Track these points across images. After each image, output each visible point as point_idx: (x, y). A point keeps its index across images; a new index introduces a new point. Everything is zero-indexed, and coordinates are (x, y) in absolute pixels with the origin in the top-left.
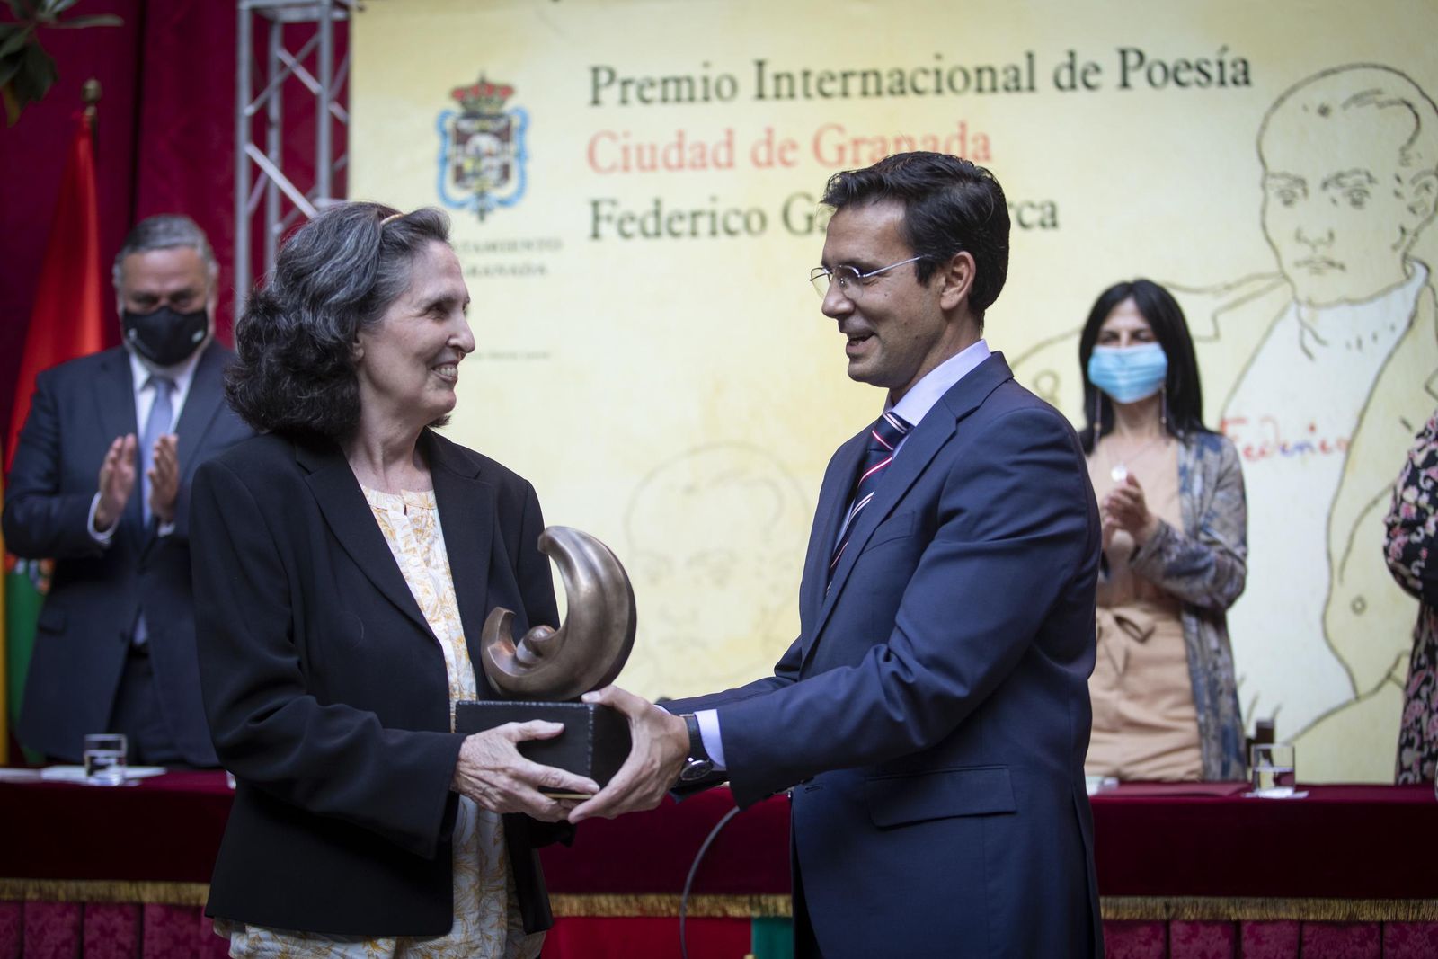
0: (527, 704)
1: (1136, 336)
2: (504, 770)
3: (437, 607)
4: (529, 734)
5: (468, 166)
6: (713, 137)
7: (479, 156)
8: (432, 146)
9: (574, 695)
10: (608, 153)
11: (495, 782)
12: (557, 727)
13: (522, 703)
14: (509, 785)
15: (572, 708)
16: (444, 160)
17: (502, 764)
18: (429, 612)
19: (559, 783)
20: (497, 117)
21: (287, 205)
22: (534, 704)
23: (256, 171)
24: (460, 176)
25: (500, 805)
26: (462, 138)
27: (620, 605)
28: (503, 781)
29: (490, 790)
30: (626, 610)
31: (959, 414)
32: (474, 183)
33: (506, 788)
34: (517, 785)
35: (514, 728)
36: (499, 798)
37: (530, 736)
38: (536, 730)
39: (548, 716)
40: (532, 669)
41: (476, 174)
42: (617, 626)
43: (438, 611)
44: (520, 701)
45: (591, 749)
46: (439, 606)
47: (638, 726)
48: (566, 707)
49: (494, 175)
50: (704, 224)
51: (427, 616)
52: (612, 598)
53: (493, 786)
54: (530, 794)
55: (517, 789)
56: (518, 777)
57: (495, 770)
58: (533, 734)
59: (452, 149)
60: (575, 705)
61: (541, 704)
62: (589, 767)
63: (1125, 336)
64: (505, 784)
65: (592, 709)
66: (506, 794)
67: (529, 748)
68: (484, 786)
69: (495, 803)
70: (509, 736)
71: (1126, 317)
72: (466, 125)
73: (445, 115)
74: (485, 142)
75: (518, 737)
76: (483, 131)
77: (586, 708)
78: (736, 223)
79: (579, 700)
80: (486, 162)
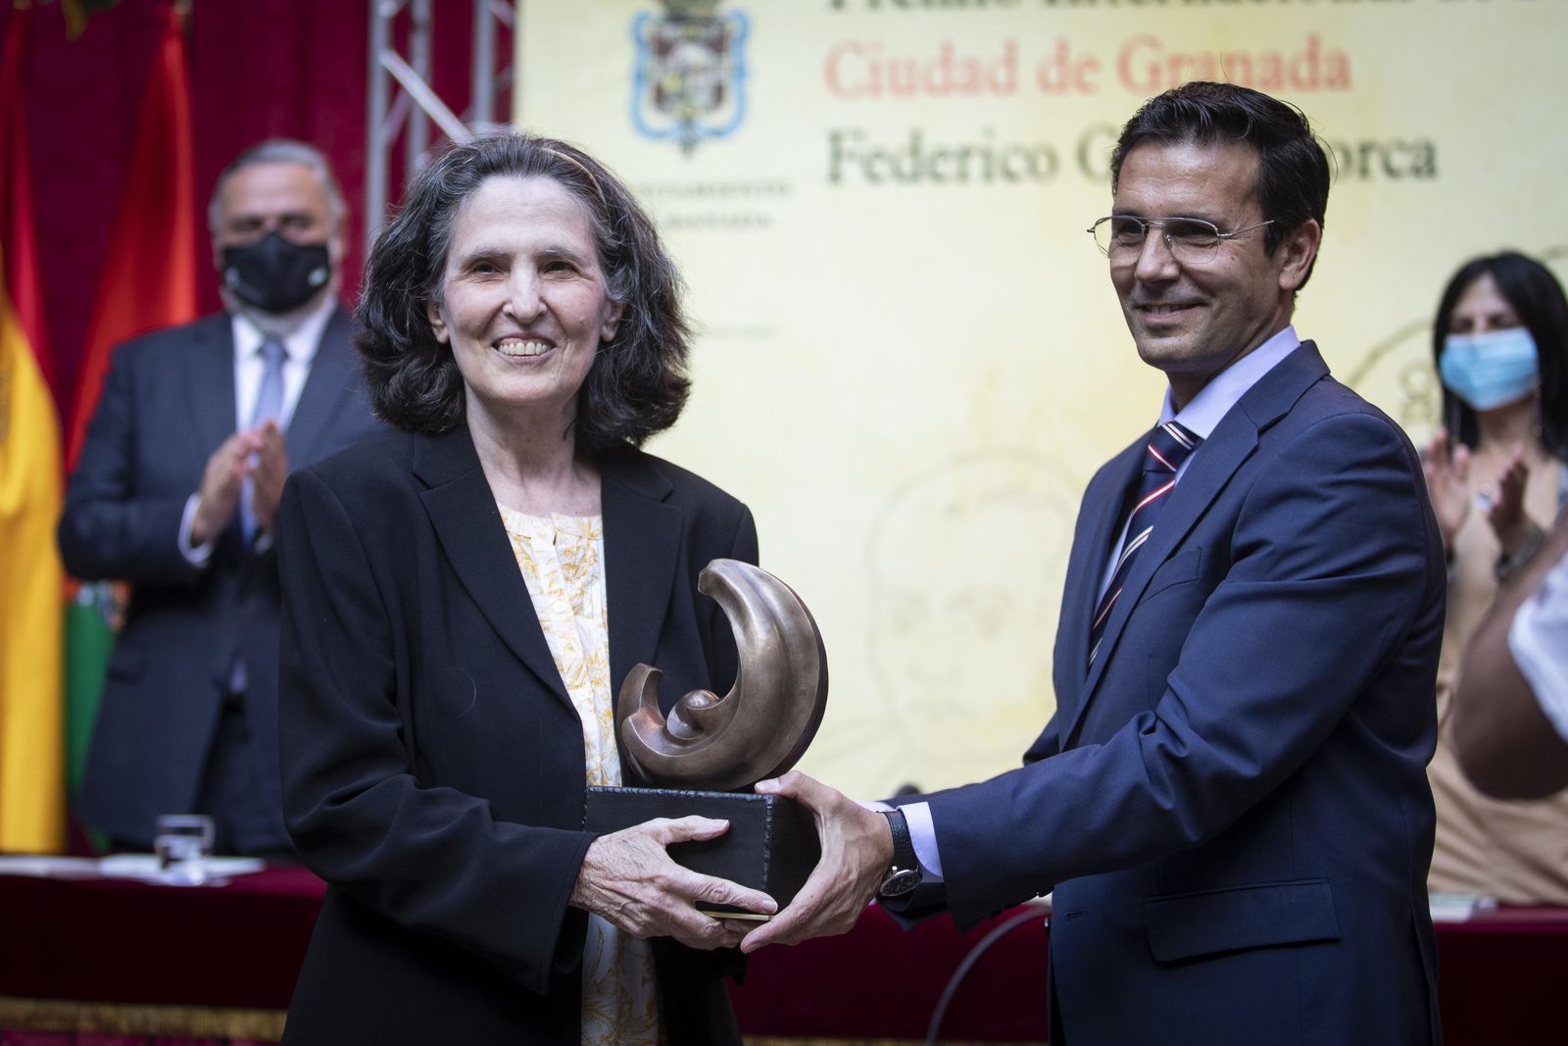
0: (682, 792)
1: (1496, 323)
2: (651, 880)
3: (581, 668)
4: (683, 833)
5: (671, 84)
6: (988, 51)
7: (685, 72)
8: (623, 58)
9: (746, 782)
10: (853, 70)
11: (639, 896)
12: (721, 825)
13: (676, 792)
14: (659, 900)
15: (745, 800)
16: (640, 77)
17: (648, 873)
18: (571, 673)
19: (725, 898)
20: (708, 21)
21: (435, 133)
22: (692, 793)
23: (395, 88)
24: (661, 97)
25: (646, 926)
26: (663, 48)
27: (808, 666)
28: (650, 895)
29: (632, 906)
30: (816, 672)
31: (1262, 424)
32: (678, 109)
33: (655, 903)
34: (669, 900)
35: (661, 824)
36: (644, 917)
37: (685, 836)
38: (693, 829)
39: (708, 810)
40: (689, 747)
41: (682, 95)
42: (804, 693)
43: (582, 673)
44: (672, 789)
45: (767, 855)
46: (585, 668)
47: (829, 824)
48: (736, 799)
49: (703, 98)
50: (976, 165)
51: (567, 679)
52: (798, 657)
53: (636, 901)
54: (684, 912)
55: (668, 906)
56: (671, 890)
57: (640, 881)
58: (690, 833)
59: (650, 63)
60: (748, 797)
61: (701, 794)
62: (765, 878)
63: (1480, 323)
64: (653, 899)
65: (770, 802)
66: (654, 912)
67: (682, 851)
68: (625, 901)
69: (637, 923)
70: (656, 836)
71: (1484, 299)
72: (671, 32)
73: (640, 19)
74: (692, 54)
75: (669, 837)
76: (692, 39)
77: (764, 801)
78: (1017, 164)
79: (751, 789)
80: (691, 81)
